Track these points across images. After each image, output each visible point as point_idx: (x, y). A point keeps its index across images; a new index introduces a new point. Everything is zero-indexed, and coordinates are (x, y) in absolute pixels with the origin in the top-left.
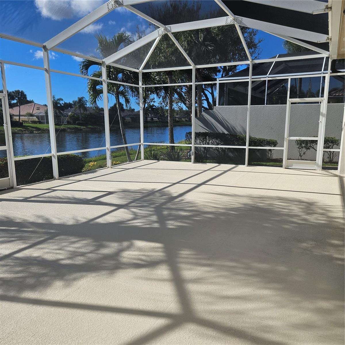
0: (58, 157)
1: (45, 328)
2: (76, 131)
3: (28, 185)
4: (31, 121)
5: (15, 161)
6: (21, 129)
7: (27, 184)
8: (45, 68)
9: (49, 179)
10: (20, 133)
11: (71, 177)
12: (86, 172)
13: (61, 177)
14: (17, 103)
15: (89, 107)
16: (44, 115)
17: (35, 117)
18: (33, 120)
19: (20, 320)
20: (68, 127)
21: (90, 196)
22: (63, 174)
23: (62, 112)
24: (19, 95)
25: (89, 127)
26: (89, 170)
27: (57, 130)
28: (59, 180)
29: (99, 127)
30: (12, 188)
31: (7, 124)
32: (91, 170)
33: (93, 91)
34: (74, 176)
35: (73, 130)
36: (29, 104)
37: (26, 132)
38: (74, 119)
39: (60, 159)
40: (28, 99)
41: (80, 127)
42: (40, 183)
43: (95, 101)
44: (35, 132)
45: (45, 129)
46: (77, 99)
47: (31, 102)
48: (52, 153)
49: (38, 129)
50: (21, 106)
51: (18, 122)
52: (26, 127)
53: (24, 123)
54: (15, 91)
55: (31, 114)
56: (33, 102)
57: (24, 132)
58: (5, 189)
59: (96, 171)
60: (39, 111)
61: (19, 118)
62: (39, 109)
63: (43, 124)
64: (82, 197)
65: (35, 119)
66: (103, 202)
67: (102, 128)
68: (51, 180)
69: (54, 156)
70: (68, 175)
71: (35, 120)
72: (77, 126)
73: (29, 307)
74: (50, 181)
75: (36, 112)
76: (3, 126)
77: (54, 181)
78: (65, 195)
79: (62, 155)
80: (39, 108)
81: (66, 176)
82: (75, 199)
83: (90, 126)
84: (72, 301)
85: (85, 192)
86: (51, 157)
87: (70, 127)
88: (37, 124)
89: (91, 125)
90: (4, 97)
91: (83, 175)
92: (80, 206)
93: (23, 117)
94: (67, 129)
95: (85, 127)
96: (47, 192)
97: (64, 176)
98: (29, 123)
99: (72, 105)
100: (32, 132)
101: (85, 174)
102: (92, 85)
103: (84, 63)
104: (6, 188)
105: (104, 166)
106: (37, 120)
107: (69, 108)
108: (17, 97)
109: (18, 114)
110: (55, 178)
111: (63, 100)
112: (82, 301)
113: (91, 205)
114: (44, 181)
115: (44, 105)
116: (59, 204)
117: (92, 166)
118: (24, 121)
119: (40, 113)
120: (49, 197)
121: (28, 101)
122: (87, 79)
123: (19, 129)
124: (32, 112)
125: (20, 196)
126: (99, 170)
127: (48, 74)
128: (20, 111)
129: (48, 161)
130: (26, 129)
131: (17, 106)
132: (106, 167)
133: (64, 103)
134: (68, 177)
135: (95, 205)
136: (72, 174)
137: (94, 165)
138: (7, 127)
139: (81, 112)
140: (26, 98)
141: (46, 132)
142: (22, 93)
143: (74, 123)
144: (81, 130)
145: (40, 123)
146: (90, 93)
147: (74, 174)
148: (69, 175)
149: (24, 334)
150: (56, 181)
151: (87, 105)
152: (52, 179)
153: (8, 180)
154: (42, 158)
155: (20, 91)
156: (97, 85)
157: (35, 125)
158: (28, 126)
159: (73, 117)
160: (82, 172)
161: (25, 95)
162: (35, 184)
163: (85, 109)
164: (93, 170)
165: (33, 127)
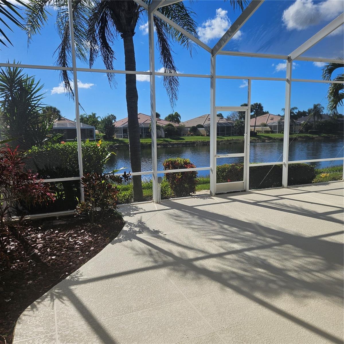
0: (288, 165)
1: (270, 332)
2: (307, 140)
3: (259, 190)
4: (264, 131)
5: (250, 167)
6: (255, 138)
7: (257, 189)
8: (287, 78)
9: (277, 187)
10: (254, 142)
11: (300, 187)
12: (316, 184)
13: (290, 186)
14: (254, 115)
15: (324, 114)
16: (277, 125)
17: (269, 127)
18: (266, 130)
19: (248, 315)
20: (299, 136)
21: (320, 210)
22: (292, 183)
23: (295, 121)
24: (257, 107)
25: (322, 135)
26: (320, 182)
27: (290, 139)
28: (287, 188)
29: (334, 136)
30: (245, 191)
31: (247, 134)
32: (322, 182)
33: (334, 96)
34: (303, 186)
35: (304, 139)
36: (265, 115)
37: (259, 141)
38: (307, 128)
39: (291, 168)
40: (264, 111)
41: (312, 135)
42: (269, 189)
43: (335, 107)
44: (266, 141)
45: (276, 138)
46: (312, 107)
47: (267, 113)
48: (284, 161)
49: (270, 138)
50: (257, 118)
51: (253, 132)
52: (259, 137)
53: (258, 133)
54: (254, 104)
55: (265, 124)
56: (268, 113)
57: (258, 141)
58: (239, 192)
59: (328, 184)
60: (272, 121)
61: (255, 128)
62: (273, 120)
63: (275, 133)
64: (311, 209)
65: (268, 128)
66: (336, 219)
67: (337, 136)
68: (279, 187)
69: (285, 164)
70: (296, 185)
71: (268, 130)
72: (308, 135)
73: (256, 305)
74: (278, 189)
75: (270, 122)
76: (244, 135)
77: (282, 189)
78: (292, 205)
79: (292, 164)
80: (273, 118)
81: (295, 185)
82: (303, 210)
83: (324, 135)
84: (297, 316)
85: (315, 204)
86: (282, 165)
87: (301, 136)
88: (269, 133)
89: (324, 133)
90: (248, 109)
91: (313, 186)
92: (308, 219)
93: (258, 127)
94: (298, 138)
95: (318, 136)
96: (275, 199)
97: (292, 185)
98: (263, 133)
99: (307, 113)
100: (264, 141)
101: (316, 185)
102: (333, 90)
103: (328, 67)
104: (240, 190)
105: (338, 179)
106: (270, 130)
107: (303, 117)
108: (254, 109)
109: (254, 125)
110: (284, 186)
111: (297, 108)
112: (308, 320)
113: (321, 220)
114: (272, 188)
115: (278, 115)
116: (286, 213)
117: (324, 178)
118: (258, 131)
119: (274, 123)
120: (276, 204)
121: (264, 112)
122: (329, 83)
123: (253, 138)
124: (266, 122)
125: (251, 199)
126: (332, 182)
127: (289, 84)
128: (256, 122)
129: (279, 169)
130: (259, 138)
131: (254, 117)
132: (342, 179)
133: (297, 112)
134: (297, 187)
135: (326, 221)
136: (301, 184)
137: (326, 177)
138: (247, 136)
139: (315, 120)
140: (262, 110)
141: (277, 141)
142: (260, 105)
143: (306, 132)
144: (313, 138)
145: (272, 132)
146: (330, 98)
147: (303, 184)
148: (298, 185)
149: (250, 329)
150: (284, 189)
151: (323, 112)
152: (281, 187)
153: (243, 183)
154: (273, 165)
155: (258, 104)
156: (340, 90)
157: (267, 134)
158: (261, 136)
159: (306, 126)
160: (313, 183)
161: (262, 107)
162: (265, 190)
163: (321, 116)
164: (325, 182)
165: (265, 137)
